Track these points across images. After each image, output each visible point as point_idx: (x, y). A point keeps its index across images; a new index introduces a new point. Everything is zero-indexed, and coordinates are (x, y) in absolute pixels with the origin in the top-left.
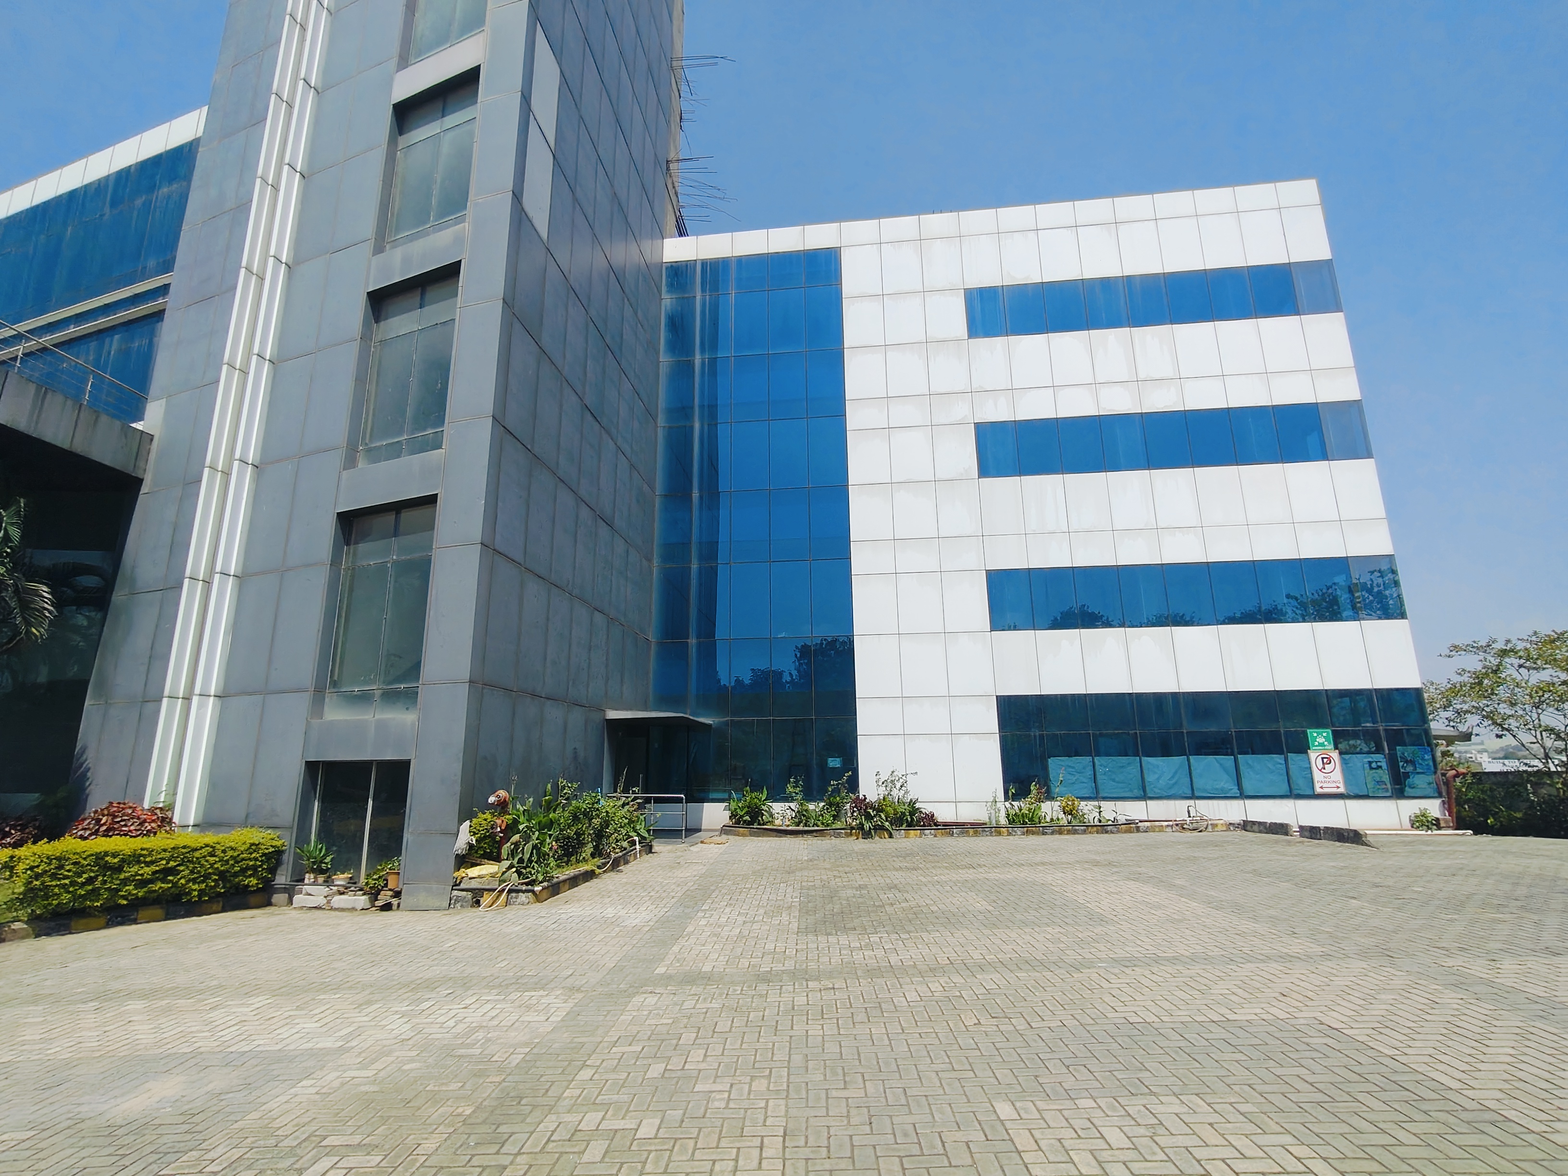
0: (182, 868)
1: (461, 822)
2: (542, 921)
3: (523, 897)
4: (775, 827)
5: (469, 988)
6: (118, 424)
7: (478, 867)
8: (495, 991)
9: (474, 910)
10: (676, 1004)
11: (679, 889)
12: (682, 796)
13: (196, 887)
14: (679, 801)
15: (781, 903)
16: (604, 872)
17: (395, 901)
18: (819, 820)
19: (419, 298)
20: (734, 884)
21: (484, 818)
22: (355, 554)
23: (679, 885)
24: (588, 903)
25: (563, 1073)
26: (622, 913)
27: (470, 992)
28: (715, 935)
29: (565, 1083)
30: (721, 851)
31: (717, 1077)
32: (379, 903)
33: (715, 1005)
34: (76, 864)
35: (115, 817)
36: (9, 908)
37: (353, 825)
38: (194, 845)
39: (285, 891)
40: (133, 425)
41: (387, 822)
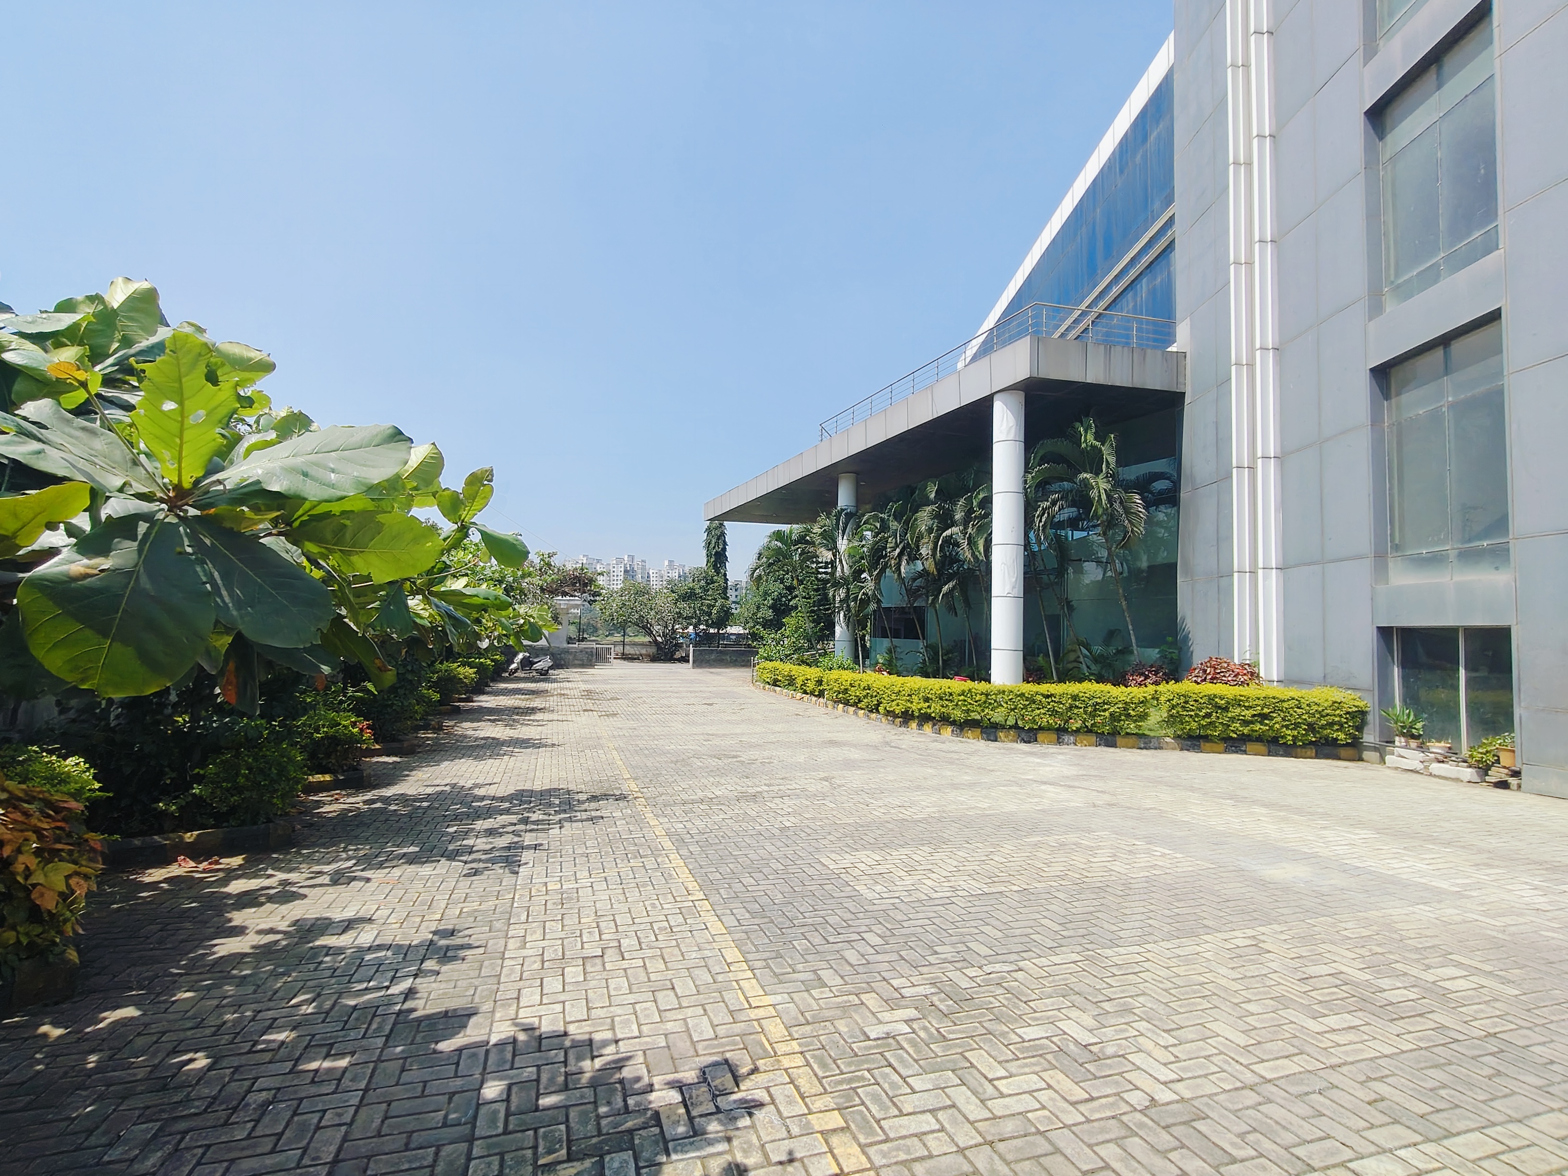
6: (1159, 352)
22: (1399, 406)
32: (1489, 779)
34: (1196, 701)
35: (1216, 669)
36: (1161, 727)
37: (1442, 695)
38: (1282, 697)
39: (1375, 749)
40: (1169, 349)
41: (1489, 697)
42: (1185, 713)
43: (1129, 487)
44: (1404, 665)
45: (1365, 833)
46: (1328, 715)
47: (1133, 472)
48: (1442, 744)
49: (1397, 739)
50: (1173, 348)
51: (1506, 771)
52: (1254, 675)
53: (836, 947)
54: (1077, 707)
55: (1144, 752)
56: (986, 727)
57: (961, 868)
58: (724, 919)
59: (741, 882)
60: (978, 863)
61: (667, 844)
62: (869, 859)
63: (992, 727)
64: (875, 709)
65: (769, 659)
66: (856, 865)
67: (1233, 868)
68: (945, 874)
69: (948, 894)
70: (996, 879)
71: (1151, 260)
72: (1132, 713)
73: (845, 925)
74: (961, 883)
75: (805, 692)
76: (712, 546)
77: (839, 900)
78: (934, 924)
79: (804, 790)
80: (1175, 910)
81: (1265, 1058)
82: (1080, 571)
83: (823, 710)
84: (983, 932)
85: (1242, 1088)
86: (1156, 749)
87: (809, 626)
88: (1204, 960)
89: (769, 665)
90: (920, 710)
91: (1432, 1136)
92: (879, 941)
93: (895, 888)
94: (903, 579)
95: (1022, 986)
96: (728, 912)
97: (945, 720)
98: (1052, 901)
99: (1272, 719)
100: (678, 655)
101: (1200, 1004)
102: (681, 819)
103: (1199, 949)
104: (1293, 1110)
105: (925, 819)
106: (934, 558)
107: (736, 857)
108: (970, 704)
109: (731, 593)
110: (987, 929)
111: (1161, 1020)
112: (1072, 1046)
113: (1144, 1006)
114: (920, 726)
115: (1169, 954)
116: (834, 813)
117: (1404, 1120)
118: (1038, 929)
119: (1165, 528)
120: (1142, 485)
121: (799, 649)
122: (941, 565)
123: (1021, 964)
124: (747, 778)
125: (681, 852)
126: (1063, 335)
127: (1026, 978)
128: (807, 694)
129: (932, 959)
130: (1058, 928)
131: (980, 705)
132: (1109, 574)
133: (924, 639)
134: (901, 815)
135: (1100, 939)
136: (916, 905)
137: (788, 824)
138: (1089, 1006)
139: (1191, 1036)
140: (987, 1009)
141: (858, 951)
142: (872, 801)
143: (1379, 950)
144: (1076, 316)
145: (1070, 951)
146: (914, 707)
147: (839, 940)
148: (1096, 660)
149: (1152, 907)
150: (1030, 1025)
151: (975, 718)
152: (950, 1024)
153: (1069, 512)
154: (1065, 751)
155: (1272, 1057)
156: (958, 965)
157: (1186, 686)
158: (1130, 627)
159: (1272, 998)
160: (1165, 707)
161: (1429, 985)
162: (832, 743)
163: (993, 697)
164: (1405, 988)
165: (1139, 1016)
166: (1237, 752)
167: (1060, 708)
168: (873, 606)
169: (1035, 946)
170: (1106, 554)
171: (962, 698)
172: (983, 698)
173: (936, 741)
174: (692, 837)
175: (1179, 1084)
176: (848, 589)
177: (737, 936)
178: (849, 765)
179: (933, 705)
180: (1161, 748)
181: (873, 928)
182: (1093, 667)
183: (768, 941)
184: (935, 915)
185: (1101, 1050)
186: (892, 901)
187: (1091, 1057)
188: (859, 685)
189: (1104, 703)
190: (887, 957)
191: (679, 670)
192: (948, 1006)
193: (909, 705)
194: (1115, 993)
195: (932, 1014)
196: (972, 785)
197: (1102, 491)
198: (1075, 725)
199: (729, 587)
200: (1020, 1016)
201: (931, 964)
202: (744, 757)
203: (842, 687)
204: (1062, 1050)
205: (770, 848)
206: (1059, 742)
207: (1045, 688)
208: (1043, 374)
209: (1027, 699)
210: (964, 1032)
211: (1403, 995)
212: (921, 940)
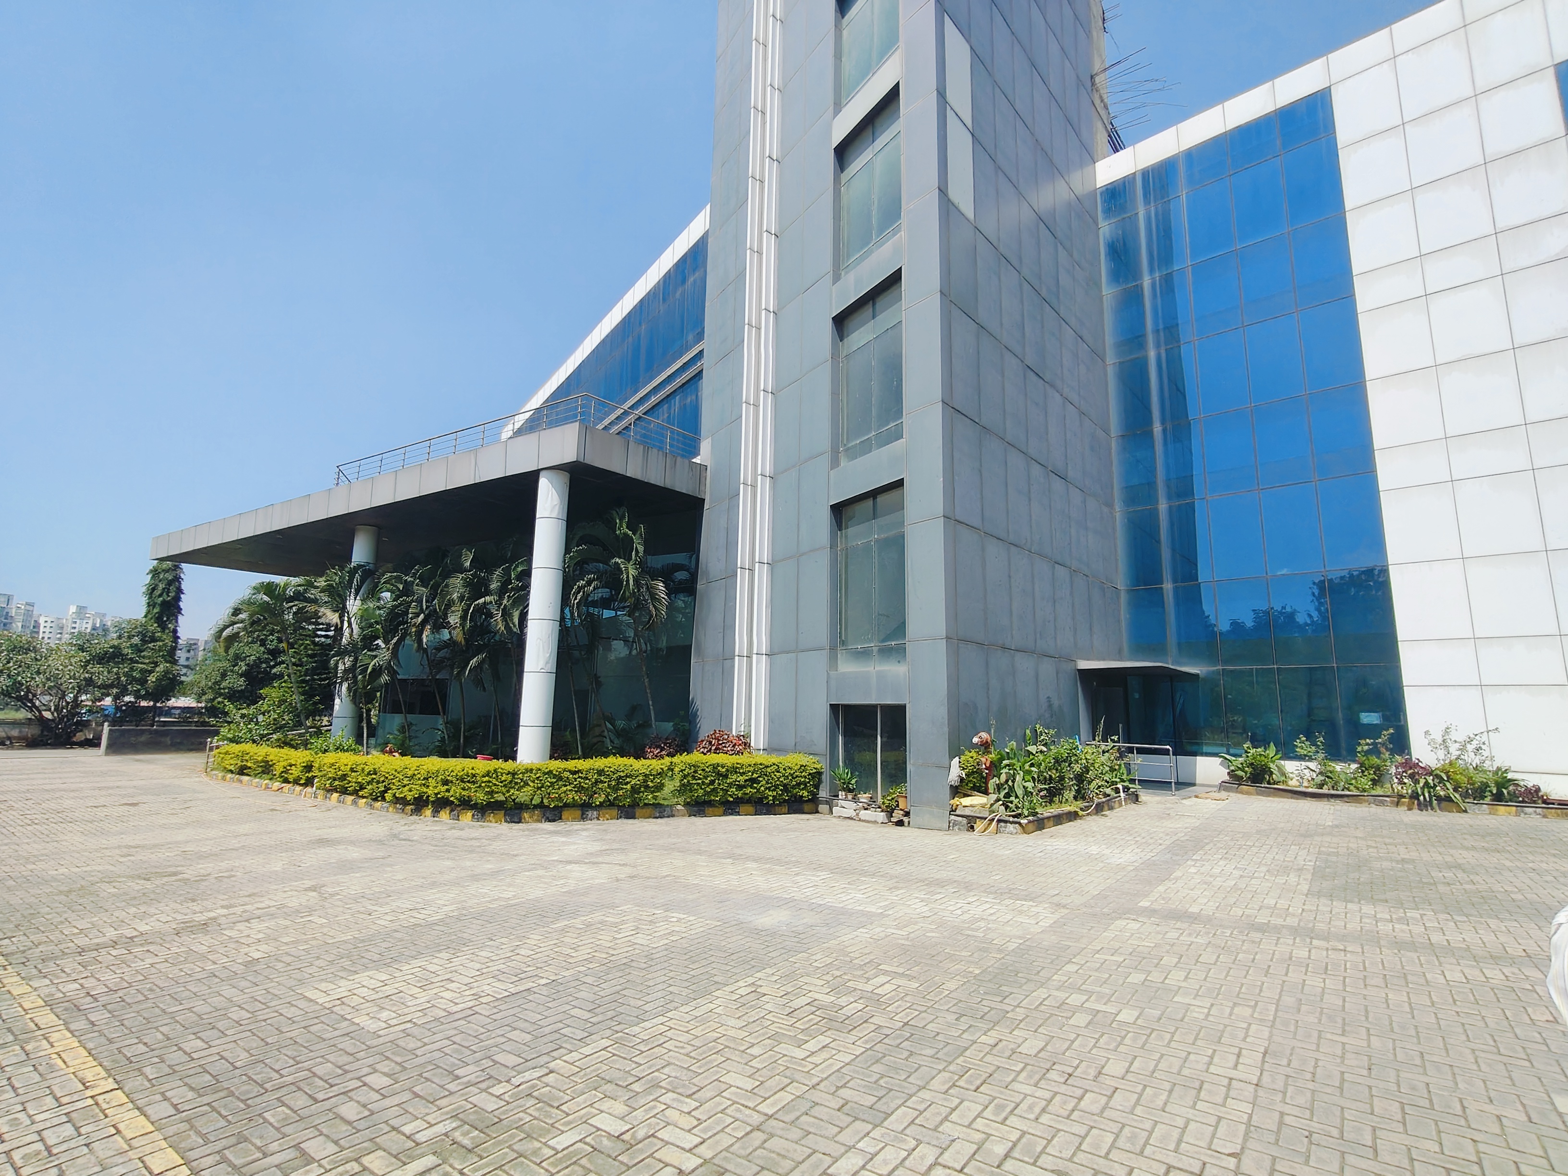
0: (761, 779)
1: (952, 758)
2: (1030, 849)
3: (1011, 827)
4: (1289, 788)
5: (970, 891)
6: (687, 461)
7: (970, 798)
8: (992, 896)
9: (969, 833)
10: (1158, 933)
11: (1168, 837)
12: (1168, 747)
13: (770, 793)
14: (1166, 752)
15: (1291, 864)
16: (1088, 814)
17: (906, 819)
18: (1352, 784)
19: (871, 309)
20: (1232, 840)
21: (971, 756)
22: (846, 537)
23: (1167, 834)
24: (1072, 839)
25: (1052, 962)
26: (1107, 852)
27: (972, 893)
28: (1206, 883)
29: (1054, 971)
30: (1219, 807)
31: (1197, 995)
32: (893, 819)
33: (1199, 940)
34: (703, 770)
35: (719, 740)
36: (674, 795)
37: (867, 755)
38: (766, 763)
39: (827, 803)
40: (694, 460)
41: (893, 756)
42: (694, 782)
43: (654, 574)
44: (845, 735)
45: (824, 875)
46: (797, 776)
47: (659, 561)
48: (867, 795)
49: (840, 793)
50: (697, 460)
51: (902, 812)
52: (747, 745)
53: (328, 1104)
54: (602, 782)
55: (659, 820)
56: (511, 809)
57: (484, 971)
58: (149, 1110)
59: (180, 1049)
60: (502, 961)
61: (47, 1018)
62: (373, 981)
63: (516, 809)
64: (380, 797)
65: (235, 740)
66: (355, 991)
67: (735, 922)
68: (467, 980)
69: (471, 1004)
70: (522, 976)
71: (684, 381)
72: (651, 784)
73: (340, 1072)
74: (485, 987)
75: (286, 781)
76: (157, 593)
77: (332, 1042)
78: (455, 1043)
79: (283, 906)
80: (690, 973)
81: (767, 1096)
82: (609, 649)
83: (311, 801)
84: (510, 1039)
85: (751, 1131)
86: (668, 817)
87: (296, 699)
88: (716, 1016)
89: (235, 748)
90: (436, 794)
91: (877, 1122)
92: (386, 1081)
93: (406, 1011)
94: (425, 650)
95: (554, 1091)
96: (158, 1097)
97: (466, 804)
98: (581, 987)
99: (760, 782)
100: (80, 737)
101: (715, 1060)
102: (74, 976)
103: (712, 1006)
104: (789, 1137)
105: (442, 920)
106: (463, 628)
107: (172, 1016)
108: (495, 785)
109: (182, 656)
110: (515, 1035)
111: (684, 1086)
112: (605, 1142)
113: (669, 1077)
114: (436, 813)
115: (688, 1018)
116: (325, 930)
117: (861, 1116)
118: (568, 1022)
119: (683, 614)
120: (666, 574)
121: (282, 727)
122: (470, 636)
123: (552, 1065)
124: (193, 900)
125: (73, 1027)
126: (605, 428)
127: (557, 1080)
128: (289, 782)
129: (452, 1087)
130: (587, 1015)
131: (505, 786)
132: (634, 652)
133: (444, 714)
134: (412, 920)
135: (628, 1018)
136: (433, 1025)
137: (256, 955)
138: (620, 1092)
139: (709, 1095)
140: (517, 1128)
141: (358, 1102)
142: (375, 908)
143: (838, 973)
144: (619, 414)
145: (599, 1038)
146: (430, 791)
147: (331, 1095)
148: (619, 733)
149: (671, 974)
150: (563, 1132)
151: (499, 799)
152: (476, 1159)
153: (604, 593)
154: (589, 826)
155: (772, 1093)
156: (483, 1086)
157: (696, 757)
158: (651, 703)
159: (769, 1038)
160: (678, 777)
161: (869, 994)
162: (322, 842)
163: (520, 776)
164: (855, 1001)
165: (665, 1088)
166: (731, 814)
167: (586, 784)
168: (385, 678)
169: (565, 1042)
170: (632, 635)
171: (487, 778)
172: (510, 778)
173: (454, 828)
174: (96, 1000)
175: (702, 1147)
176: (356, 660)
177: (171, 1131)
178: (346, 867)
179: (454, 788)
180: (673, 816)
181: (378, 1067)
182: (616, 741)
183: (223, 1123)
184: (455, 1032)
185: (633, 1135)
186: (402, 1027)
187: (623, 1147)
188: (363, 769)
189: (627, 776)
190: (396, 1100)
191: (83, 759)
192: (473, 1138)
193: (425, 790)
194: (644, 1070)
195: (454, 1154)
196: (494, 874)
197: (631, 577)
198: (599, 799)
199: (179, 647)
200: (552, 1125)
201: (451, 1093)
202: (189, 873)
203: (340, 773)
204: (595, 1149)
205: (228, 992)
206: (583, 818)
207: (572, 764)
208: (589, 461)
209: (555, 776)
210: (491, 1164)
211: (854, 1008)
212: (438, 1067)
